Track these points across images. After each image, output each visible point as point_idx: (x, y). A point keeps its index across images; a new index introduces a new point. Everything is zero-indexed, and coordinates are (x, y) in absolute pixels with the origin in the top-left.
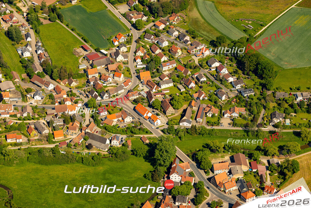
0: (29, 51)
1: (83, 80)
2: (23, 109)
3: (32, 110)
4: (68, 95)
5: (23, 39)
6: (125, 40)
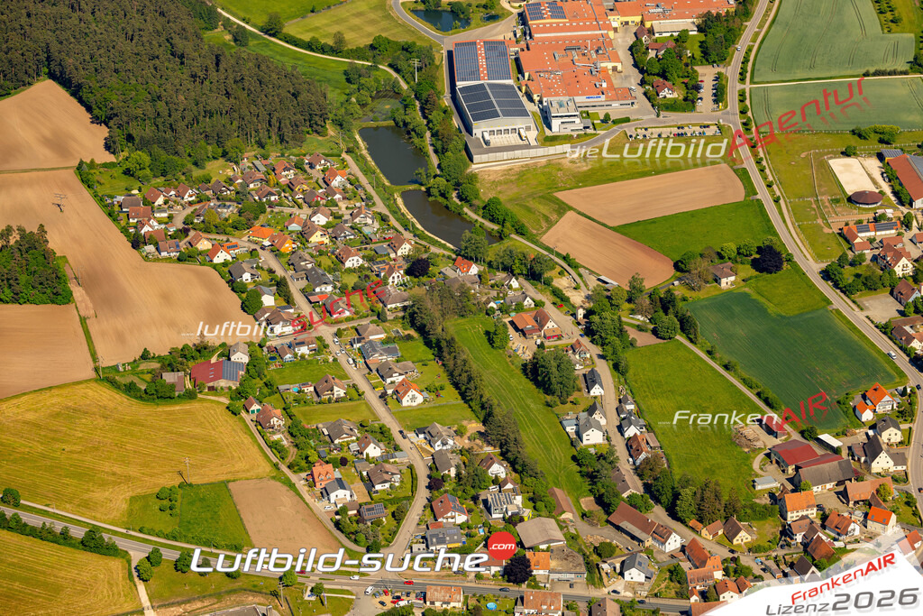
1: (771, 527)
2: (594, 609)
3: (621, 615)
4: (727, 572)
5: (579, 390)
6: (895, 407)
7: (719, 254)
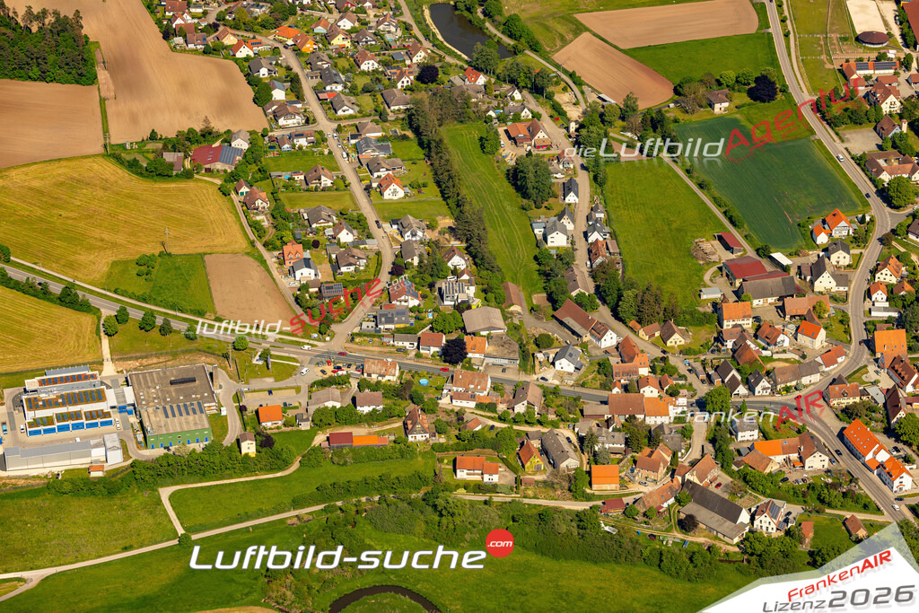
0: (564, 231)
1: (707, 333)
2: (519, 391)
3: (543, 399)
4: (653, 370)
5: (556, 197)
6: (851, 233)
7: (718, 81)
